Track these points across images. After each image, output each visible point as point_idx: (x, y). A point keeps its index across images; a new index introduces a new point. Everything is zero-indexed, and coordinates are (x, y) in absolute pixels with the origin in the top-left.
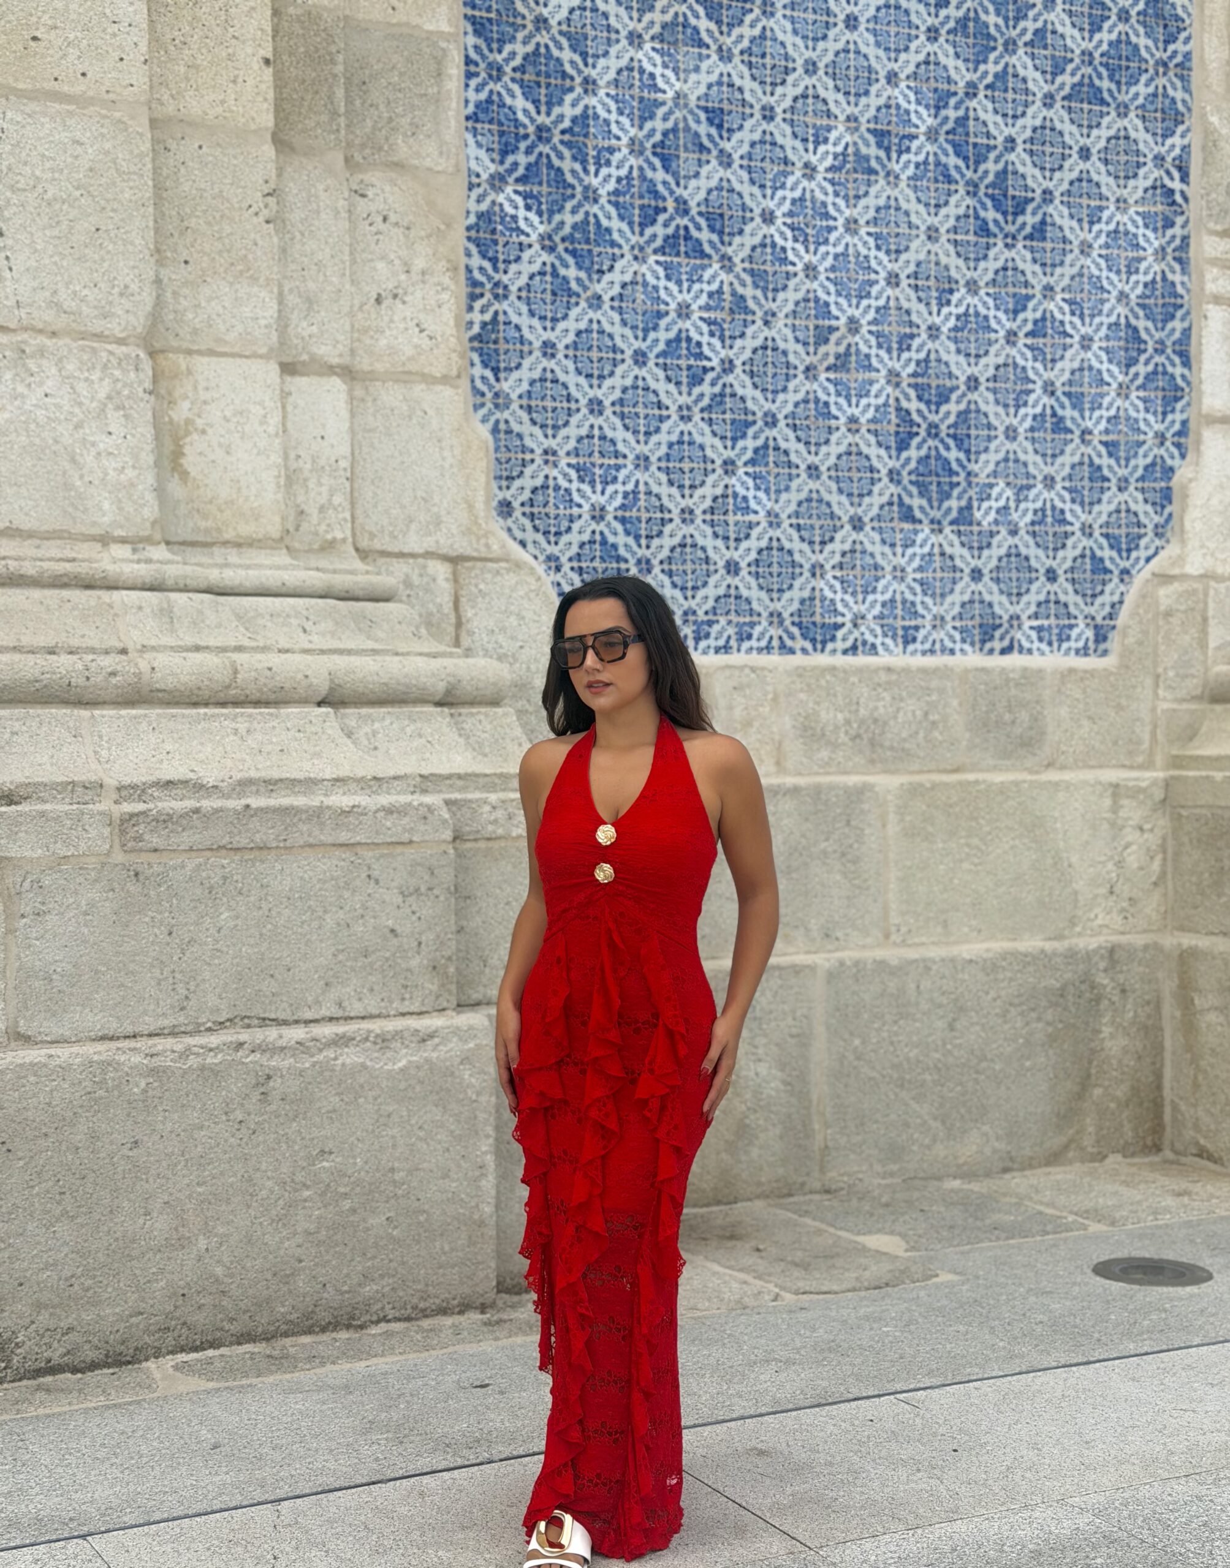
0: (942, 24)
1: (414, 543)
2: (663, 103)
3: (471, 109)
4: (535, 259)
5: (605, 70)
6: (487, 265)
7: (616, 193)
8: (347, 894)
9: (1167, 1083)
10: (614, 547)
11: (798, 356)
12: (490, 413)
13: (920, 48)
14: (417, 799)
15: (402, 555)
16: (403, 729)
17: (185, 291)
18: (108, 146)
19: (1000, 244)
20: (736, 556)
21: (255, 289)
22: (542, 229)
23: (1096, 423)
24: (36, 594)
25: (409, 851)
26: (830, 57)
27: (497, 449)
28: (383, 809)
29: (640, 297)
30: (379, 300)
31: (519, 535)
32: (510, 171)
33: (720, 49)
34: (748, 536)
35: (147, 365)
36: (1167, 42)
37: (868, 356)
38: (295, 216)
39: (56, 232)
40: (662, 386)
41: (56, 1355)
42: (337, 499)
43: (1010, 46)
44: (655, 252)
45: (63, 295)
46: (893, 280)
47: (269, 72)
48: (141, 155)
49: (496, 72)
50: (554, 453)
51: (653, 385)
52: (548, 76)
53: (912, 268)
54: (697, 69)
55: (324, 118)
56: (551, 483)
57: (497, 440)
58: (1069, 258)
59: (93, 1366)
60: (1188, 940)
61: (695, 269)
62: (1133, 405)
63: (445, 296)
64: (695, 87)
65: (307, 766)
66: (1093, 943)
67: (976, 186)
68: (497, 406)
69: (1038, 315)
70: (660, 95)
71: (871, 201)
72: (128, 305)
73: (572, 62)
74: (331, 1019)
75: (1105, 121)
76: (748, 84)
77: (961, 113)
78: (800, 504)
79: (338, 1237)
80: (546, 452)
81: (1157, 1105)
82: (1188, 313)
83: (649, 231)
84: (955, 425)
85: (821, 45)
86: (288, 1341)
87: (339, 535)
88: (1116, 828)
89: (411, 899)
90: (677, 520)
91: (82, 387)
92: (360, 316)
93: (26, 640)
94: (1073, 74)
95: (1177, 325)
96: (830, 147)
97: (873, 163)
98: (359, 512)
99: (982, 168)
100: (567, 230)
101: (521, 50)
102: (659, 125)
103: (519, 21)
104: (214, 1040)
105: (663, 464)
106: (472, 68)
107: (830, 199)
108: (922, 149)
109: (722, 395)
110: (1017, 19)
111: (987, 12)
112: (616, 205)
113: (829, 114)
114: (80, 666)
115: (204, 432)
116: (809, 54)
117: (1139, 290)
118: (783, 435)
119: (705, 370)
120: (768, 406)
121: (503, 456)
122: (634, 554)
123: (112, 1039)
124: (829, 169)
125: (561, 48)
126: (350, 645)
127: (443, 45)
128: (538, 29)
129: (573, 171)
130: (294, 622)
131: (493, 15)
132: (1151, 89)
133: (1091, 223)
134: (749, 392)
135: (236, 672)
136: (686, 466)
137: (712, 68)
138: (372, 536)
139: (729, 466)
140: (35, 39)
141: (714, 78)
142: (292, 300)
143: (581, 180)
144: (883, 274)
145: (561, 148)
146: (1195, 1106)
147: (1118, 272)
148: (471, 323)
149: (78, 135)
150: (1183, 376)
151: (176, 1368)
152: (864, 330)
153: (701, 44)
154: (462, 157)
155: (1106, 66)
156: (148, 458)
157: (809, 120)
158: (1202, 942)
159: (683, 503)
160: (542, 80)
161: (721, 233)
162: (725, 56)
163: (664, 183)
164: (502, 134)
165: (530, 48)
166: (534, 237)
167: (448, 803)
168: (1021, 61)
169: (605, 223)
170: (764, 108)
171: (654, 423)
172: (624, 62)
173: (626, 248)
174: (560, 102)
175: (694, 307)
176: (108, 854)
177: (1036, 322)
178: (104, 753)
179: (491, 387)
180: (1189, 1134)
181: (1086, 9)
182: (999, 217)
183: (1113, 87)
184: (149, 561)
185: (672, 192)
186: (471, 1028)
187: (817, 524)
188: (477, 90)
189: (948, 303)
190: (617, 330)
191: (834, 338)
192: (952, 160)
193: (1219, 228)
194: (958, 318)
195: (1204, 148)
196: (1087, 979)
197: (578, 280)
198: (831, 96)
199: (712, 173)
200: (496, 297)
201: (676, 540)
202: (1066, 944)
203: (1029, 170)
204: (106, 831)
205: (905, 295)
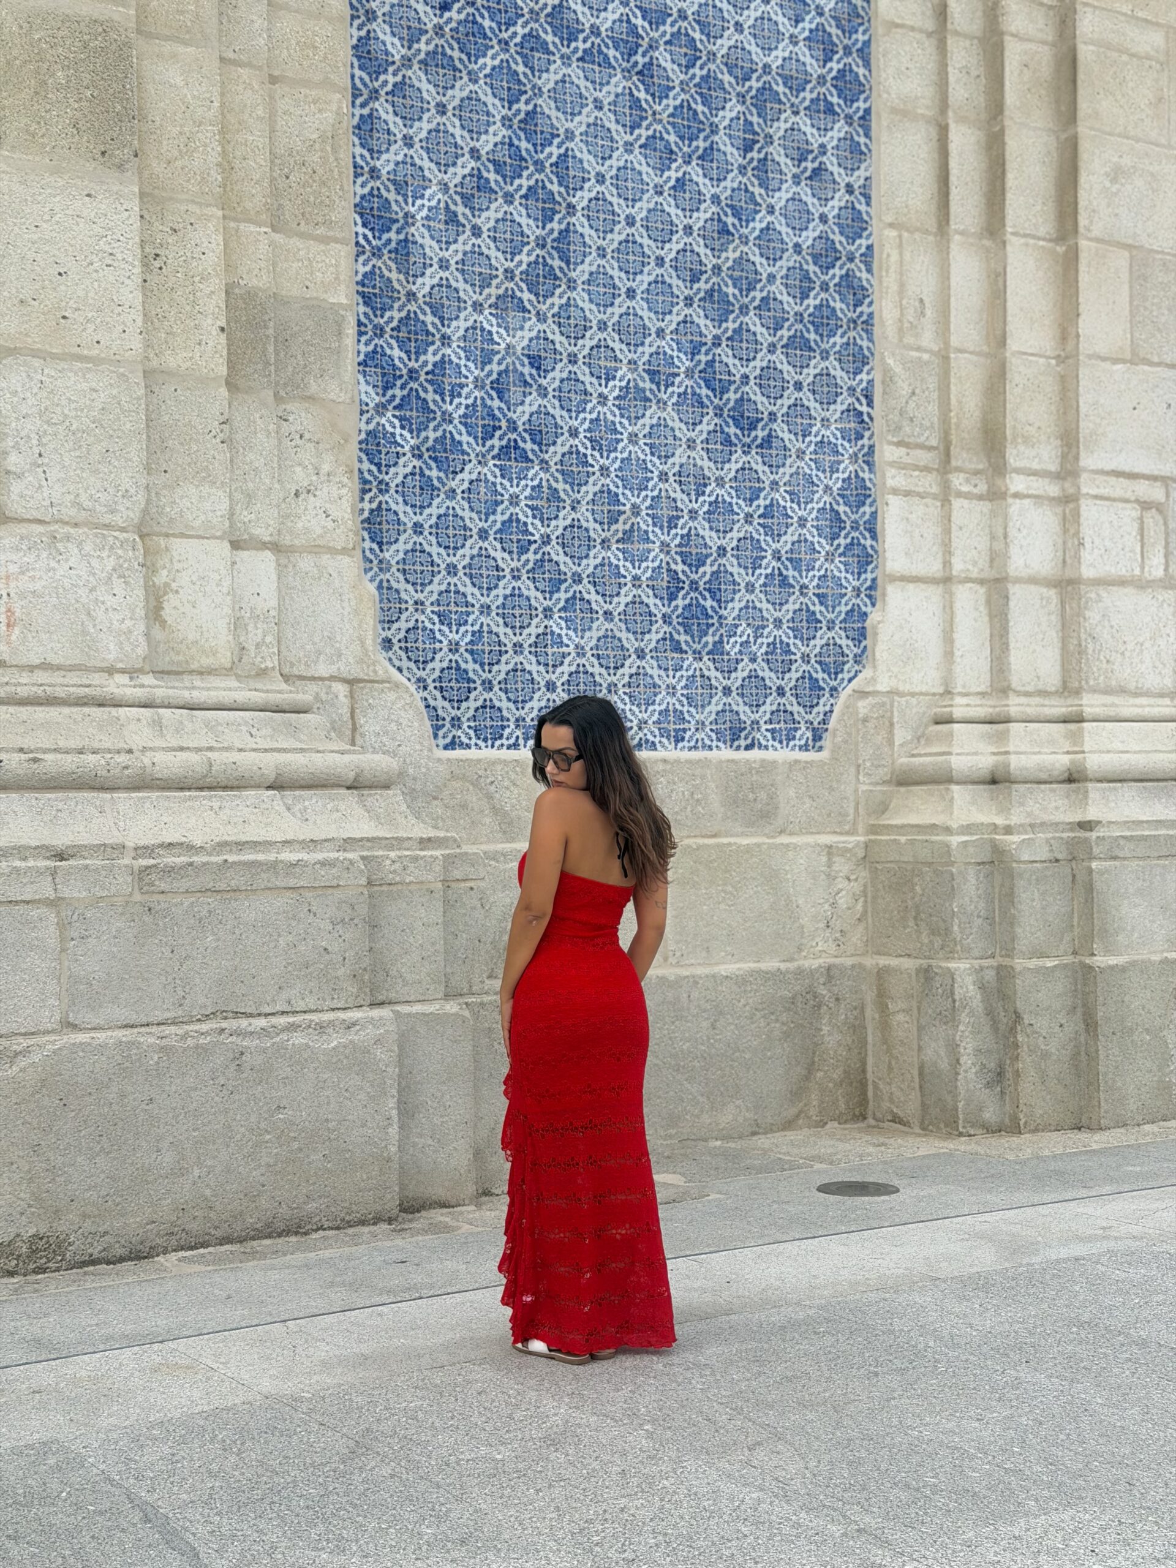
0: (696, 294)
1: (323, 670)
2: (498, 352)
3: (362, 357)
4: (407, 464)
5: (458, 328)
6: (374, 468)
7: (465, 416)
8: (294, 923)
9: (869, 1069)
10: (466, 671)
11: (596, 531)
12: (376, 575)
13: (679, 313)
14: (341, 855)
15: (313, 679)
16: (325, 806)
17: (165, 492)
18: (115, 392)
19: (740, 452)
20: (553, 677)
21: (214, 490)
22: (412, 442)
23: (810, 579)
24: (66, 710)
25: (336, 892)
26: (616, 318)
27: (381, 601)
28: (319, 862)
29: (483, 490)
30: (297, 495)
31: (397, 663)
32: (390, 402)
33: (538, 313)
34: (562, 663)
35: (140, 546)
36: (856, 306)
37: (646, 532)
38: (239, 437)
39: (78, 453)
40: (499, 555)
41: (96, 1251)
42: (268, 639)
43: (744, 310)
44: (493, 458)
45: (84, 498)
46: (663, 477)
47: (223, 336)
48: (139, 399)
49: (380, 331)
50: (422, 604)
51: (492, 553)
52: (416, 334)
53: (677, 469)
54: (522, 328)
55: (260, 367)
56: (420, 625)
57: (381, 594)
58: (788, 462)
59: (121, 1260)
60: (883, 961)
61: (522, 470)
62: (837, 568)
63: (344, 491)
64: (521, 340)
65: (263, 832)
66: (816, 964)
67: (721, 409)
68: (381, 570)
69: (768, 502)
70: (496, 347)
71: (647, 421)
72: (129, 504)
73: (433, 324)
74: (283, 1013)
75: (813, 362)
76: (558, 338)
77: (710, 357)
78: (599, 640)
79: (289, 1169)
80: (416, 603)
81: (863, 1084)
82: (874, 501)
83: (489, 443)
84: (709, 582)
85: (609, 310)
86: (255, 1243)
87: (270, 665)
88: (831, 878)
89: (338, 927)
90: (511, 652)
91: (95, 563)
92: (283, 506)
93: (62, 744)
94: (789, 330)
95: (867, 509)
96: (617, 383)
97: (648, 394)
98: (283, 648)
99: (725, 397)
100: (430, 443)
101: (397, 315)
102: (495, 367)
103: (396, 295)
104: (204, 1027)
105: (500, 611)
106: (363, 329)
107: (617, 419)
108: (682, 383)
109: (542, 560)
110: (749, 290)
111: (727, 285)
112: (465, 425)
113: (616, 359)
114: (103, 762)
115: (177, 592)
116: (601, 316)
117: (839, 484)
118: (586, 589)
119: (530, 542)
120: (575, 568)
121: (386, 606)
122: (480, 676)
123: (132, 1027)
124: (616, 398)
125: (425, 314)
126: (285, 745)
127: (342, 313)
128: (409, 301)
129: (434, 401)
130: (244, 728)
131: (377, 291)
132: (845, 340)
133: (804, 436)
134: (561, 558)
135: (211, 765)
136: (517, 612)
137: (532, 328)
138: (292, 665)
139: (548, 613)
140: (64, 317)
141: (534, 334)
142: (238, 496)
143: (440, 408)
144: (656, 473)
145: (425, 384)
146: (890, 1084)
147: (824, 471)
148: (362, 510)
149: (93, 385)
150: (872, 547)
151: (179, 1260)
152: (643, 513)
153: (524, 310)
154: (356, 392)
155: (813, 323)
156: (140, 612)
157: (602, 363)
158: (893, 962)
159: (515, 639)
160: (412, 336)
161: (540, 444)
162: (541, 318)
163: (499, 408)
164: (384, 375)
165: (403, 314)
166: (407, 448)
167: (363, 858)
168: (751, 320)
169: (457, 437)
170: (569, 355)
171: (494, 581)
172: (470, 323)
173: (473, 456)
174: (425, 352)
175: (522, 497)
176: (131, 895)
177: (766, 507)
178: (121, 824)
179: (377, 556)
180: (886, 1105)
181: (797, 283)
182: (738, 432)
183: (818, 338)
184: (142, 686)
185: (505, 415)
186: (381, 1018)
187: (612, 654)
188: (366, 344)
189: (703, 493)
190: (467, 514)
191: (622, 518)
192: (704, 391)
193: (895, 440)
194: (710, 504)
195: (883, 382)
196: (811, 991)
197: (439, 478)
198: (617, 346)
199: (533, 402)
200: (380, 491)
201: (510, 666)
202: (796, 964)
203: (759, 398)
204: (129, 879)
205: (672, 488)
